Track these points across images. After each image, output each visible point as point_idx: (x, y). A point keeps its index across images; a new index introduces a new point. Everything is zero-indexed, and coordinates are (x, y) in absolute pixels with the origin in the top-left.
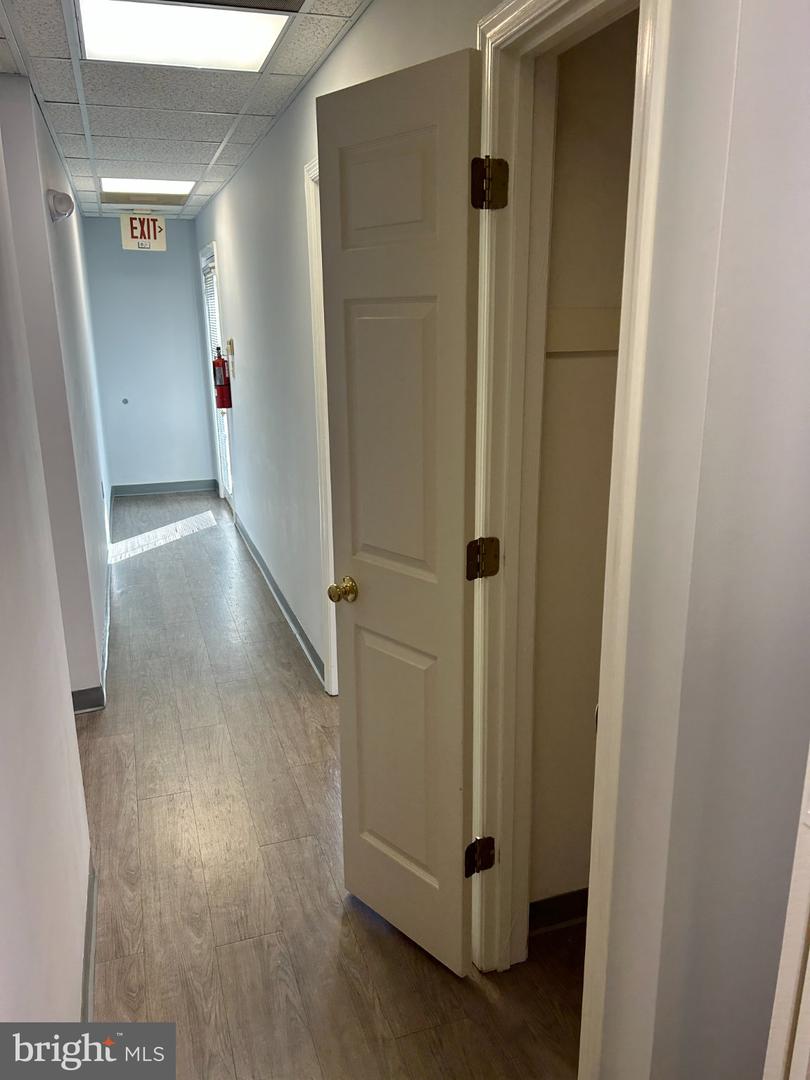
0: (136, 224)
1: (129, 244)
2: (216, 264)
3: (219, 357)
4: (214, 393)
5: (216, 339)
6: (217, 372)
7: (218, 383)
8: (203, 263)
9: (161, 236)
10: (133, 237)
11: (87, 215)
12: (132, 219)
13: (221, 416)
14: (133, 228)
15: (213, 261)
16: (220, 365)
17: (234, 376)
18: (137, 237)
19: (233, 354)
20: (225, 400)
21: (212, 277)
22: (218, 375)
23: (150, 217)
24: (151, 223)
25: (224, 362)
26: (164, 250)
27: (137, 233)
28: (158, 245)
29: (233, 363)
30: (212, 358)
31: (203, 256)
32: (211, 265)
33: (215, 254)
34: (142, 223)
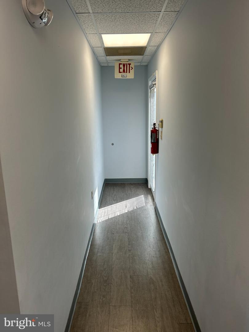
0: (122, 66)
1: (118, 76)
2: (157, 82)
3: (155, 128)
4: (150, 146)
5: (153, 119)
6: (153, 136)
7: (153, 141)
8: (150, 83)
9: (132, 72)
10: (120, 72)
11: (103, 65)
12: (120, 64)
13: (152, 158)
14: (120, 68)
15: (156, 81)
16: (155, 132)
17: (161, 139)
18: (121, 72)
19: (162, 127)
20: (155, 150)
21: (154, 89)
22: (153, 137)
23: (128, 63)
24: (128, 65)
25: (157, 130)
26: (133, 78)
27: (122, 70)
28: (130, 75)
29: (162, 132)
30: (150, 128)
31: (150, 80)
32: (154, 83)
33: (157, 78)
34: (124, 66)
